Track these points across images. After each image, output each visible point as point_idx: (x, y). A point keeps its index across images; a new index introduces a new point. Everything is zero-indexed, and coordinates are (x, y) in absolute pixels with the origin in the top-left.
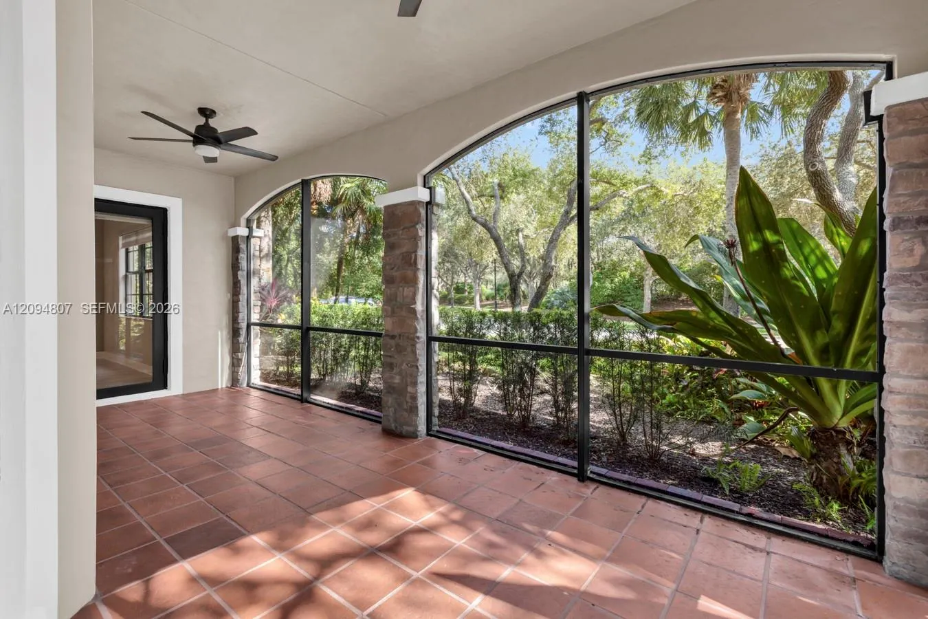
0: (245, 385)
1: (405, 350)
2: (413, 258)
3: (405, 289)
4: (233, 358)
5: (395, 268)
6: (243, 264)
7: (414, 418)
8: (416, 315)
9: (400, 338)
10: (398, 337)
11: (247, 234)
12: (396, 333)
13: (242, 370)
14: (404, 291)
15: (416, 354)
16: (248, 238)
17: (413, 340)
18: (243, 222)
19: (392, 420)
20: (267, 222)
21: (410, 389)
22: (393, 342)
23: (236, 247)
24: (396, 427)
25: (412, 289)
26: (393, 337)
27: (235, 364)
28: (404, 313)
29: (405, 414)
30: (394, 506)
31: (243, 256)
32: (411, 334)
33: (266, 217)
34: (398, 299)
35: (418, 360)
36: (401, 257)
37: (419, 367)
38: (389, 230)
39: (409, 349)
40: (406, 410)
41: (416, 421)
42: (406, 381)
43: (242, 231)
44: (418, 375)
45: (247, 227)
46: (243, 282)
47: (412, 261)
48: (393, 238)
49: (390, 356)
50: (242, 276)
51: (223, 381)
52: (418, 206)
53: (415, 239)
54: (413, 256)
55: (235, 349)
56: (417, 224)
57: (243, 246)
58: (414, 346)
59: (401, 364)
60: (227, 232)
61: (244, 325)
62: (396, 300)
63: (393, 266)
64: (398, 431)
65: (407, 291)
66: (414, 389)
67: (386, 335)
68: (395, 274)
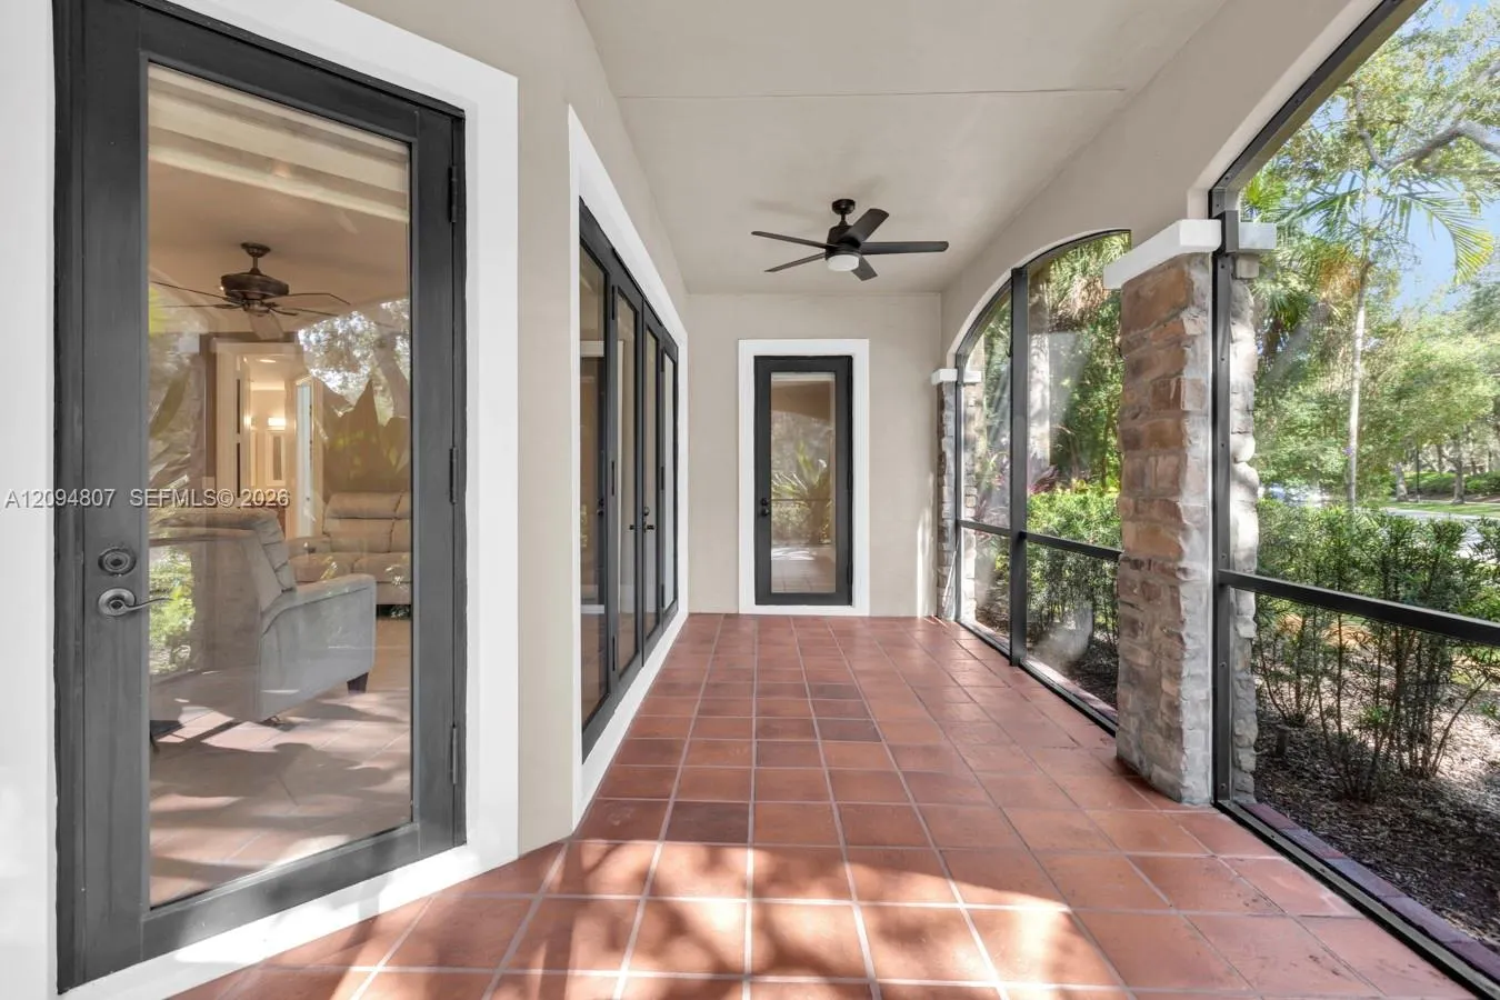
0: (952, 618)
1: (1158, 596)
2: (1173, 390)
3: (1160, 459)
4: (938, 574)
5: (1141, 416)
6: (950, 427)
7: (1175, 753)
8: (1179, 518)
9: (1149, 569)
10: (1146, 566)
11: (955, 379)
12: (1141, 556)
13: (948, 593)
14: (1157, 462)
15: (1179, 609)
16: (957, 385)
17: (1173, 574)
18: (950, 360)
19: (1133, 743)
20: (1042, 355)
21: (1166, 685)
22: (1135, 575)
23: (941, 401)
24: (1141, 762)
25: (1173, 460)
26: (1137, 564)
27: (939, 583)
28: (1155, 513)
29: (1159, 739)
30: (989, 926)
31: (949, 414)
32: (1170, 560)
33: (1040, 348)
34: (1147, 484)
35: (1182, 622)
36: (1151, 388)
37: (1186, 639)
38: (1132, 333)
39: (1166, 596)
40: (1160, 730)
41: (1178, 761)
42: (1160, 667)
43: (947, 375)
44: (1182, 658)
45: (956, 367)
46: (950, 455)
47: (1172, 396)
48: (1137, 351)
49: (1132, 606)
50: (948, 445)
51: (922, 608)
52: (1186, 268)
53: (1179, 342)
54: (1173, 383)
55: (940, 560)
56: (1185, 307)
57: (949, 399)
58: (1175, 588)
59: (1152, 626)
60: (930, 379)
61: (950, 523)
62: (1143, 485)
63: (1137, 411)
64: (1145, 772)
65: (1164, 464)
66: (1175, 689)
67: (1126, 560)
68: (1142, 426)
